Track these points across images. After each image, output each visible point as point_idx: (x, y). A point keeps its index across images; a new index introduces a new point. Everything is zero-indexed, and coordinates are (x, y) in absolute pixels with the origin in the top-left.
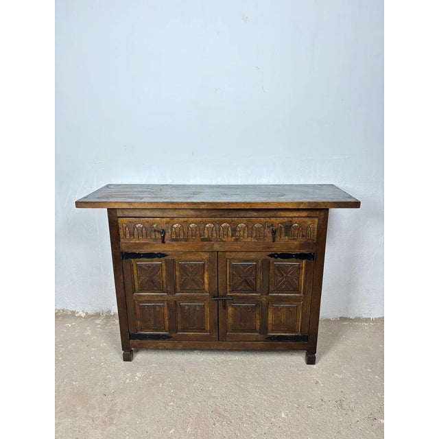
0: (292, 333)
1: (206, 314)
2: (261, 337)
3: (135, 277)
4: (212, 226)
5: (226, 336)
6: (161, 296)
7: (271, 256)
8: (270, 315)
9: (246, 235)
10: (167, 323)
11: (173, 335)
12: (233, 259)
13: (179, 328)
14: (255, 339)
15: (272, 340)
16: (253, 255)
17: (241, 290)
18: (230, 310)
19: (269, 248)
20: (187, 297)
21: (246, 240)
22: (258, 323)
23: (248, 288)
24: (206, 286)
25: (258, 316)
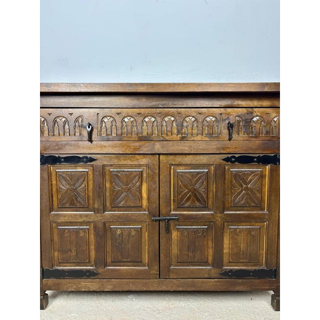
0: (255, 265)
1: (143, 240)
2: (214, 272)
3: (54, 189)
4: (153, 119)
5: (169, 271)
6: (86, 216)
7: (227, 160)
8: (226, 242)
9: (195, 131)
10: (93, 254)
11: (101, 270)
12: (179, 165)
13: (109, 260)
14: (206, 276)
15: (230, 277)
16: (204, 159)
17: (189, 207)
18: (175, 234)
19: (223, 149)
20: (119, 217)
21: (195, 139)
22: (211, 252)
23: (198, 204)
24: (145, 203)
25: (210, 243)
